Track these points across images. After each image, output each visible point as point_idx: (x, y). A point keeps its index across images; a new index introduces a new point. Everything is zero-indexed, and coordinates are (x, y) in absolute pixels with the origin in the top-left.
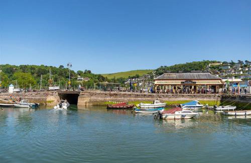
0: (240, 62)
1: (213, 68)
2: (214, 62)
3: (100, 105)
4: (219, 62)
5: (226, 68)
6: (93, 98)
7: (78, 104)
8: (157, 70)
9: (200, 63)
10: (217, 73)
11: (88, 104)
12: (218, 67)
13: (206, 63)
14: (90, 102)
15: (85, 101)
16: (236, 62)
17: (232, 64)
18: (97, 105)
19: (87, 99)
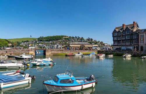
0: (76, 37)
1: (65, 39)
2: (66, 36)
3: (56, 55)
4: (68, 36)
5: (71, 39)
6: (53, 52)
7: (46, 55)
8: (39, 38)
9: (60, 36)
10: (67, 41)
11: (51, 55)
12: (67, 39)
13: (63, 36)
14: (52, 54)
15: (49, 54)
16: (74, 37)
17: (73, 38)
18: (55, 55)
19: (50, 53)
